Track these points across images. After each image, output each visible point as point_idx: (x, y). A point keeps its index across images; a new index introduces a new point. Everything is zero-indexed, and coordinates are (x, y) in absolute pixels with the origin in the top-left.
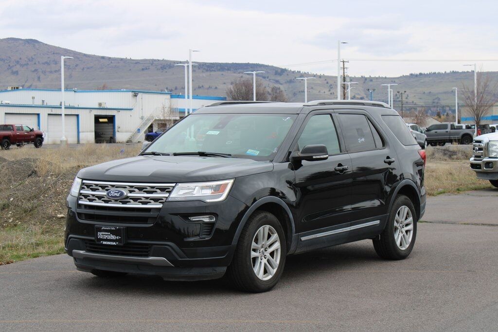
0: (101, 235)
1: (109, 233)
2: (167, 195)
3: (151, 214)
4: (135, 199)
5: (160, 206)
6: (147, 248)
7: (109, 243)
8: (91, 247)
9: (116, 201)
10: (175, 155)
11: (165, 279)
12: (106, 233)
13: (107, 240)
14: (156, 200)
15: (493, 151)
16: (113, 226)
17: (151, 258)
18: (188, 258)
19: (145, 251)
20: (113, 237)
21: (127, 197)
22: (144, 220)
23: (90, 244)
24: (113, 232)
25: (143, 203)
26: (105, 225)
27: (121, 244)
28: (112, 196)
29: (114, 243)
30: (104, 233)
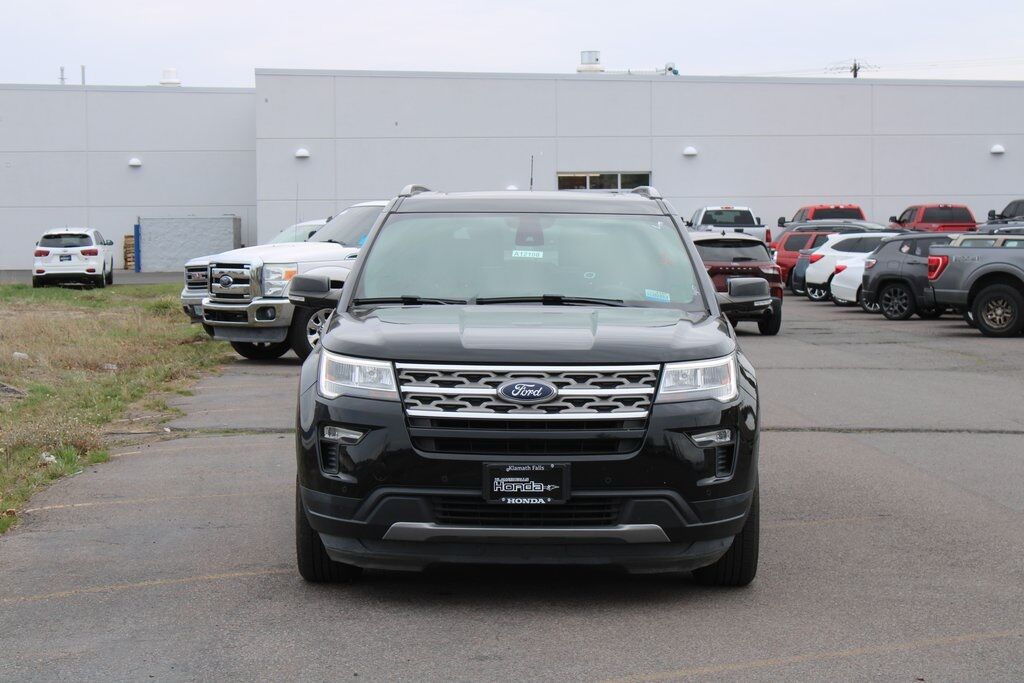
0: (501, 484)
1: (527, 479)
2: (651, 390)
3: (627, 432)
4: (579, 402)
5: (643, 414)
6: (609, 507)
7: (526, 501)
8: (445, 513)
9: (527, 406)
10: (480, 302)
11: (633, 571)
12: (518, 479)
13: (519, 494)
14: (628, 401)
15: (271, 285)
16: (538, 463)
17: (627, 527)
18: (702, 521)
19: (605, 512)
20: (537, 487)
21: (558, 397)
22: (609, 445)
23: (444, 506)
24: (535, 476)
25: (601, 409)
26: (513, 462)
27: (562, 502)
28: (519, 397)
29: (542, 501)
30: (510, 480)
